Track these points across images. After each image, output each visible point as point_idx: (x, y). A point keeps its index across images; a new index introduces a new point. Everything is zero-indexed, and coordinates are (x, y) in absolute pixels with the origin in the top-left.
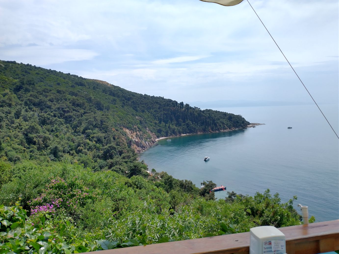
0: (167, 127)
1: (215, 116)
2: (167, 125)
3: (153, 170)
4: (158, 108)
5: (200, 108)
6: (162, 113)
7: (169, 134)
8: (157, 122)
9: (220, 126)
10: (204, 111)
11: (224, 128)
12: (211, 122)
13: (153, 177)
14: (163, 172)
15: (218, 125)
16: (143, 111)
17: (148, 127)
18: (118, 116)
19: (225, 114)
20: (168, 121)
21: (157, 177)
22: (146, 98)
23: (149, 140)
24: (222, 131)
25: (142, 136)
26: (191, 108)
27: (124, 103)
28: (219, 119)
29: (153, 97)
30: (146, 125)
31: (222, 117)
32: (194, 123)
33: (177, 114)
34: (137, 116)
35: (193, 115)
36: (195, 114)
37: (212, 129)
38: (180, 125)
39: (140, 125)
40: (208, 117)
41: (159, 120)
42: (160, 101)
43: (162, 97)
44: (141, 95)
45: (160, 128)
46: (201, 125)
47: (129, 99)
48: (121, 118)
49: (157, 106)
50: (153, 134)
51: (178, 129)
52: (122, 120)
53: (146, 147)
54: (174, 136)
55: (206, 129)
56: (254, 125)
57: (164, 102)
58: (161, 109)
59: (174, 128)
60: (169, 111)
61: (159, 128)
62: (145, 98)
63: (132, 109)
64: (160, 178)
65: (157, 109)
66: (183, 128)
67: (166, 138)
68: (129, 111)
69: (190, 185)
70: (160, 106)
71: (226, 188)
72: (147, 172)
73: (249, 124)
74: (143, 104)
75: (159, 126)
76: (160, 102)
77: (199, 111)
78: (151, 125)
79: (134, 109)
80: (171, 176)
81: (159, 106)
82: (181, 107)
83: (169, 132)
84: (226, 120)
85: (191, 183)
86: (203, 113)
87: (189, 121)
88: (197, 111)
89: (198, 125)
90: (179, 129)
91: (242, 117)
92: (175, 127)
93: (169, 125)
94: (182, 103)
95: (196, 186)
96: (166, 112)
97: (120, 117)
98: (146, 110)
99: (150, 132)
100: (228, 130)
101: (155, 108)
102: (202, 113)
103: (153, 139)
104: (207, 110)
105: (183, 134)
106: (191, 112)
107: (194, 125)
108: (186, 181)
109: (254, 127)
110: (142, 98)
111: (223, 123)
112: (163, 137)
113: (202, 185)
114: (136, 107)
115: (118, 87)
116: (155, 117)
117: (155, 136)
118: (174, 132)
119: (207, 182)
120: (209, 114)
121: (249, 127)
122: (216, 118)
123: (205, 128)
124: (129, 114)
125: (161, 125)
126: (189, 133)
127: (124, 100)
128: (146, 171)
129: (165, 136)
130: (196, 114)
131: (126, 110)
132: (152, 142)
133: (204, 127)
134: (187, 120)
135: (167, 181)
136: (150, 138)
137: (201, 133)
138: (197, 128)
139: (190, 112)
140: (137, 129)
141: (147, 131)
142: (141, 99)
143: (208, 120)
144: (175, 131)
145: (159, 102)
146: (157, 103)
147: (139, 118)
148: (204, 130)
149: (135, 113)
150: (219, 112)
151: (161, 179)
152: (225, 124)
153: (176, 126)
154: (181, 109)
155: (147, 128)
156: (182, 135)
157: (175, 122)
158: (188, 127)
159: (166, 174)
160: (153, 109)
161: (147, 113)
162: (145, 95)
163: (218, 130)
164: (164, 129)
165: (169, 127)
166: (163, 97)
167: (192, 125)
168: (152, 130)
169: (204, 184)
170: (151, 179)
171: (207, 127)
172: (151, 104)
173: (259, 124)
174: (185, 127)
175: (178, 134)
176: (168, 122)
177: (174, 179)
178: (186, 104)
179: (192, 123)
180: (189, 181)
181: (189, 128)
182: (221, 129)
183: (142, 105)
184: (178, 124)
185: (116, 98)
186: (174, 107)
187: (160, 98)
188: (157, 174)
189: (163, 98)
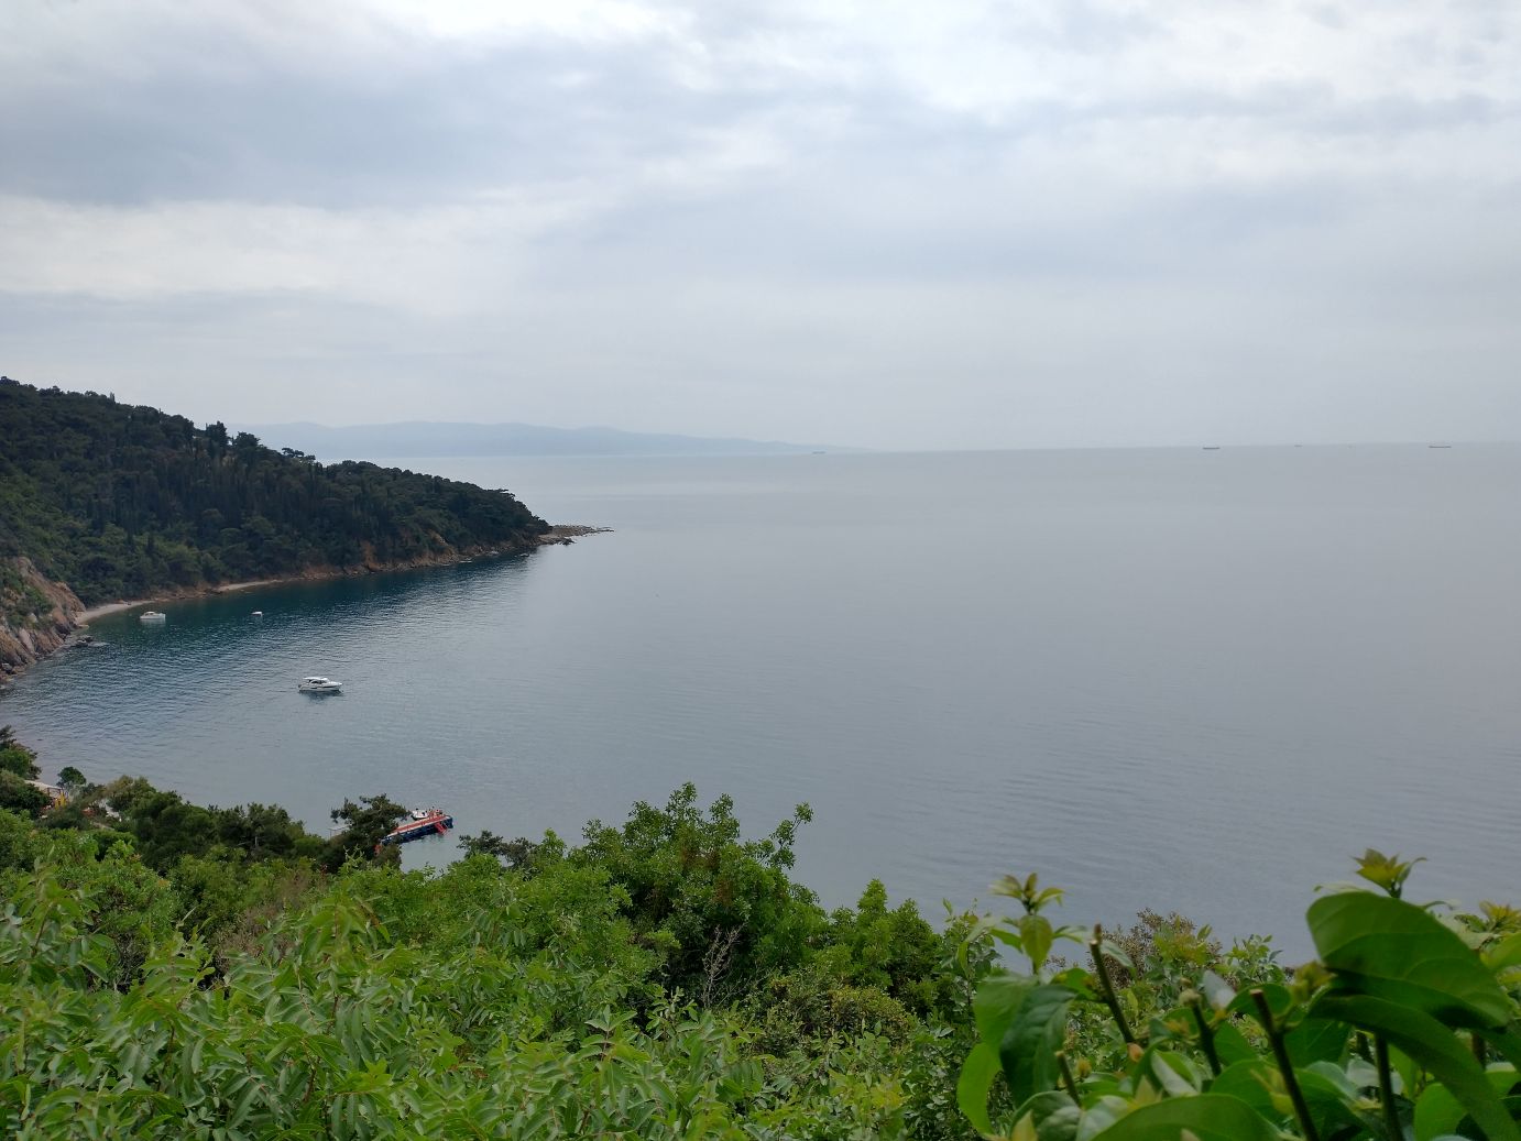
0: (139, 550)
1: (390, 495)
2: (136, 538)
3: (70, 775)
4: (82, 451)
5: (313, 458)
6: (109, 477)
7: (152, 587)
8: (80, 525)
9: (417, 539)
10: (334, 469)
11: (436, 551)
12: (374, 520)
13: (72, 809)
14: (126, 780)
15: (404, 533)
17: (29, 549)
19: (437, 485)
20: (143, 517)
21: (95, 807)
22: (8, 396)
23: (35, 620)
24: (427, 561)
26: (266, 453)
28: (408, 510)
29: (54, 392)
30: (14, 542)
31: (424, 499)
33: (192, 483)
35: (278, 488)
36: (289, 486)
37: (379, 555)
38: (212, 539)
40: (358, 498)
41: (89, 516)
42: (95, 417)
43: (104, 396)
45: (98, 558)
46: (323, 540)
49: (80, 444)
50: (62, 588)
53: (18, 660)
54: (180, 595)
55: (348, 555)
56: (565, 535)
57: (116, 421)
58: (102, 457)
59: (179, 556)
60: (148, 467)
61: (91, 556)
64: (110, 813)
65: (74, 458)
66: (230, 552)
67: (134, 604)
69: (279, 829)
70: (93, 444)
71: (451, 820)
72: (32, 788)
73: (544, 527)
75: (94, 546)
76: (93, 420)
77: (310, 470)
78: (45, 542)
80: (172, 795)
81: (88, 440)
82: (212, 451)
83: (153, 575)
84: (440, 515)
85: (283, 815)
86: (329, 481)
87: (257, 520)
88: (298, 471)
89: (304, 536)
90: (206, 561)
91: (515, 499)
92: (186, 548)
93: (151, 541)
94: (220, 427)
95: (308, 830)
96: (129, 475)
98: (10, 465)
99: (38, 578)
100: (453, 558)
101: (66, 455)
102: (324, 480)
103: (57, 614)
104: (349, 467)
105: (232, 583)
106: (266, 472)
107: (287, 538)
108: (255, 809)
109: (567, 543)
111: (429, 527)
112: (115, 601)
113: (339, 819)
116: (69, 499)
117: (72, 599)
118: (177, 574)
119: (360, 804)
120: (361, 484)
121: (545, 543)
122: (395, 502)
123: (345, 550)
125: (103, 540)
126: (260, 576)
128: (27, 782)
129: (128, 598)
130: (296, 484)
132: (53, 630)
133: (339, 546)
134: (249, 514)
135: (149, 820)
136: (45, 608)
137: (326, 574)
138: (304, 552)
139: (262, 474)
141: (24, 573)
143: (354, 515)
144: (186, 567)
145: (88, 420)
146: (77, 425)
148: (339, 561)
150: (408, 473)
151: (116, 815)
152: (436, 530)
153: (190, 545)
154: (213, 458)
155: (25, 561)
156: (225, 588)
157: (185, 527)
158: (253, 548)
159: (142, 786)
160: (52, 458)
161: (21, 476)
163: (408, 557)
164: (120, 563)
165: (150, 550)
166: (113, 396)
167: (276, 539)
168: (50, 567)
169: (345, 815)
170: (58, 818)
171: (351, 545)
172: (41, 433)
173: (587, 530)
174: (240, 547)
175: (201, 581)
176: (143, 524)
178: (243, 435)
179: (273, 530)
180: (272, 809)
181: (259, 551)
182: (420, 556)
184: (201, 534)
186: (175, 446)
187: (93, 399)
188: (93, 791)
189: (108, 403)
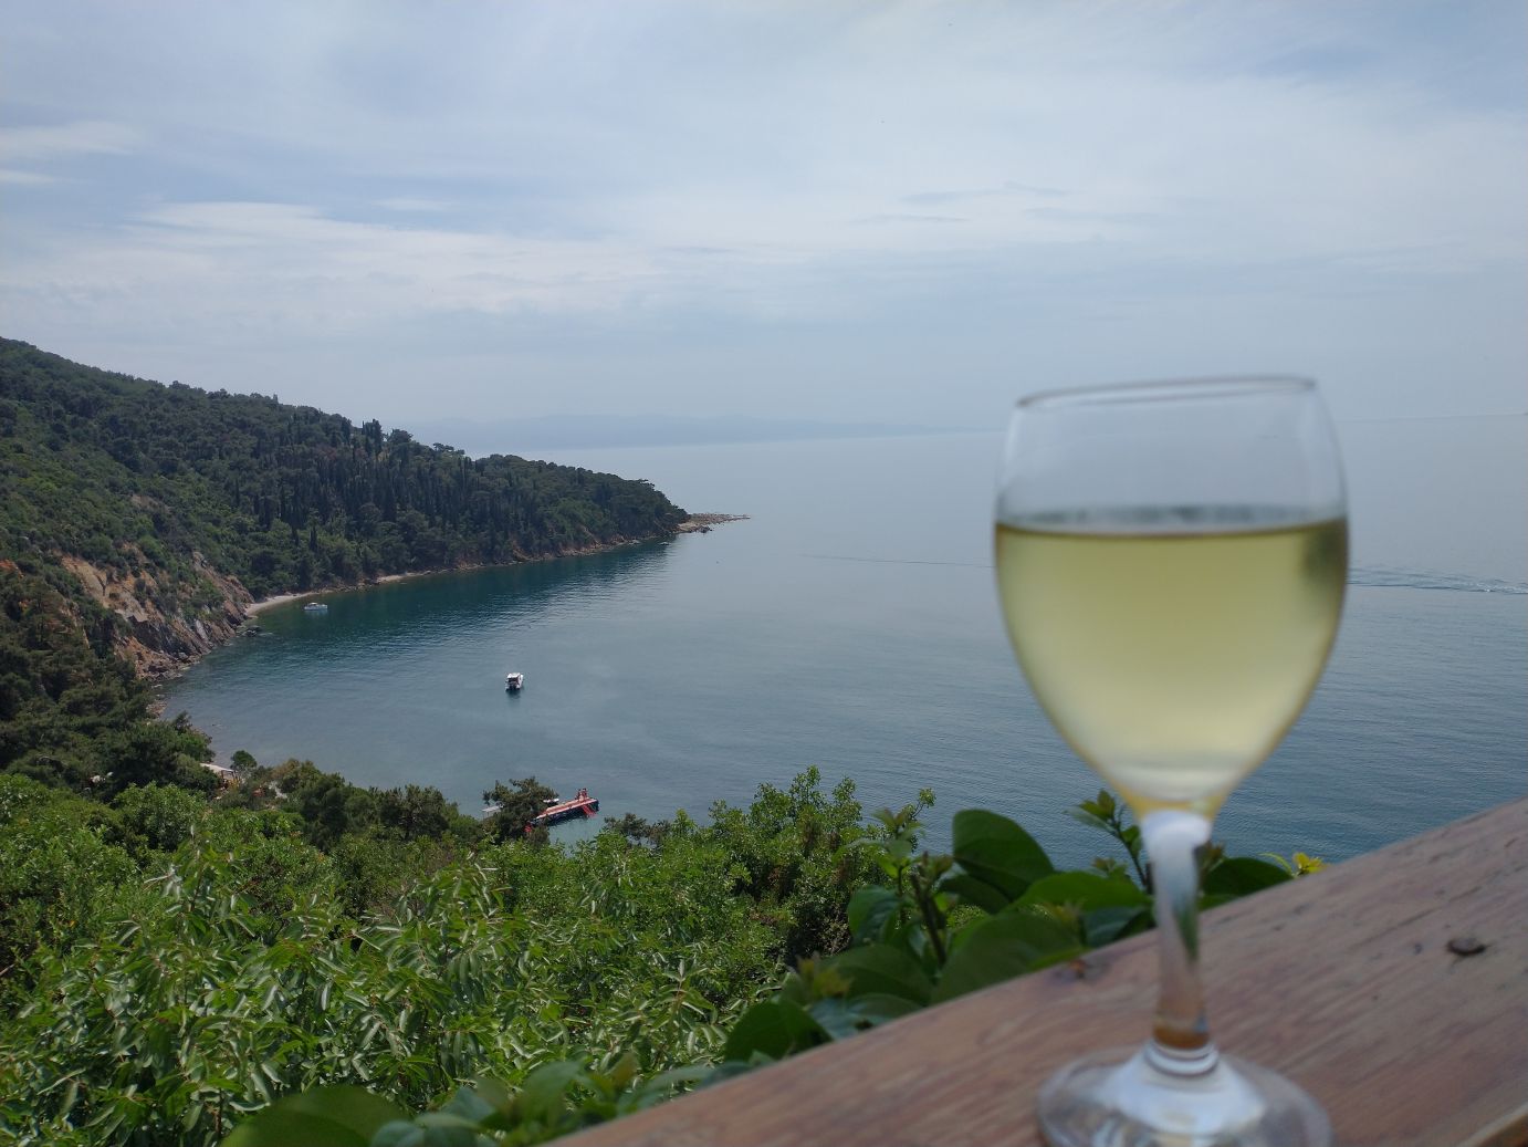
0: (303, 544)
1: (535, 488)
2: (300, 533)
3: (242, 759)
4: (249, 450)
5: (463, 452)
6: (274, 474)
7: (315, 580)
8: (250, 521)
9: (563, 530)
10: (481, 465)
11: (580, 542)
12: (521, 512)
13: (244, 790)
14: (293, 763)
15: (549, 524)
16: (169, 469)
17: (202, 545)
18: (29, 495)
19: (580, 477)
20: (306, 513)
21: (266, 789)
22: (180, 400)
23: (208, 612)
24: (572, 551)
25: (169, 595)
26: (418, 449)
27: (58, 429)
28: (553, 501)
29: (223, 395)
30: (188, 538)
31: (568, 490)
32: (438, 519)
33: (351, 479)
34: (136, 491)
35: (430, 482)
36: (440, 480)
37: (526, 546)
38: (370, 532)
39: (156, 537)
40: (506, 492)
41: (257, 512)
42: (259, 418)
43: (268, 398)
44: (155, 388)
45: (264, 552)
46: (474, 532)
47: (86, 409)
48: (48, 507)
49: (247, 444)
50: (232, 581)
51: (358, 552)
52: (51, 515)
53: (193, 649)
54: (341, 587)
55: (497, 547)
56: (704, 523)
57: (280, 421)
58: (267, 456)
59: (340, 549)
60: (310, 465)
61: (258, 550)
62: (175, 400)
63: (104, 457)
64: (279, 794)
65: (242, 457)
66: (387, 544)
67: (299, 596)
68: (90, 468)
69: (431, 809)
70: (259, 443)
71: (597, 802)
72: (207, 771)
73: (683, 516)
74: (168, 433)
75: (261, 541)
76: (258, 421)
77: (460, 465)
78: (216, 537)
79: (116, 458)
80: (335, 777)
81: (254, 440)
82: (368, 448)
83: (316, 567)
84: (584, 506)
85: (439, 798)
86: (478, 474)
87: (411, 513)
88: (448, 465)
89: (455, 528)
90: (365, 553)
91: (656, 489)
92: (345, 541)
93: (314, 534)
94: (376, 425)
95: (463, 811)
96: (292, 472)
97: (40, 502)
98: (183, 465)
99: (210, 572)
100: (595, 548)
101: (234, 454)
102: (473, 474)
103: (229, 605)
104: (496, 461)
105: (388, 575)
106: (419, 468)
107: (439, 530)
108: (412, 791)
109: (705, 531)
110: (162, 402)
111: (573, 518)
112: (282, 593)
113: (491, 801)
114: (127, 448)
115: (23, 344)
116: (238, 497)
117: (243, 592)
118: (339, 567)
119: (510, 786)
120: (508, 477)
121: (684, 532)
122: (541, 494)
123: (494, 542)
124: (92, 485)
125: (270, 535)
126: (415, 568)
127: (58, 414)
128: (203, 765)
129: (294, 590)
130: (447, 478)
131: (72, 463)
132: (225, 622)
133: (488, 538)
134: (403, 508)
135: (314, 801)
136: (216, 602)
137: (476, 566)
138: (455, 544)
139: (415, 469)
140: (143, 560)
141: (198, 567)
142: (153, 407)
143: (503, 507)
144: (347, 560)
145: (254, 421)
146: (243, 426)
147: (151, 503)
148: (489, 553)
149: (122, 477)
150: (552, 466)
151: (285, 796)
152: (580, 521)
153: (349, 538)
154: (369, 454)
155: (197, 555)
156: (382, 579)
157: (345, 519)
158: (407, 540)
159: (308, 769)
160: (221, 457)
161: (193, 475)
162: (176, 385)
163: (554, 548)
164: (286, 556)
165: (313, 544)
166: (276, 397)
167: (429, 532)
168: (221, 561)
169: (497, 797)
170: (232, 799)
171: (499, 537)
172: (210, 434)
173: (725, 518)
174: (396, 539)
175: (361, 574)
176: (306, 520)
177: (350, 791)
178: (396, 431)
179: (426, 523)
180: (428, 791)
181: (413, 543)
182: (565, 546)
183: (165, 439)
184: (359, 528)
185: (15, 403)
186: (334, 443)
187: (256, 401)
188: (262, 773)
189: (272, 404)
